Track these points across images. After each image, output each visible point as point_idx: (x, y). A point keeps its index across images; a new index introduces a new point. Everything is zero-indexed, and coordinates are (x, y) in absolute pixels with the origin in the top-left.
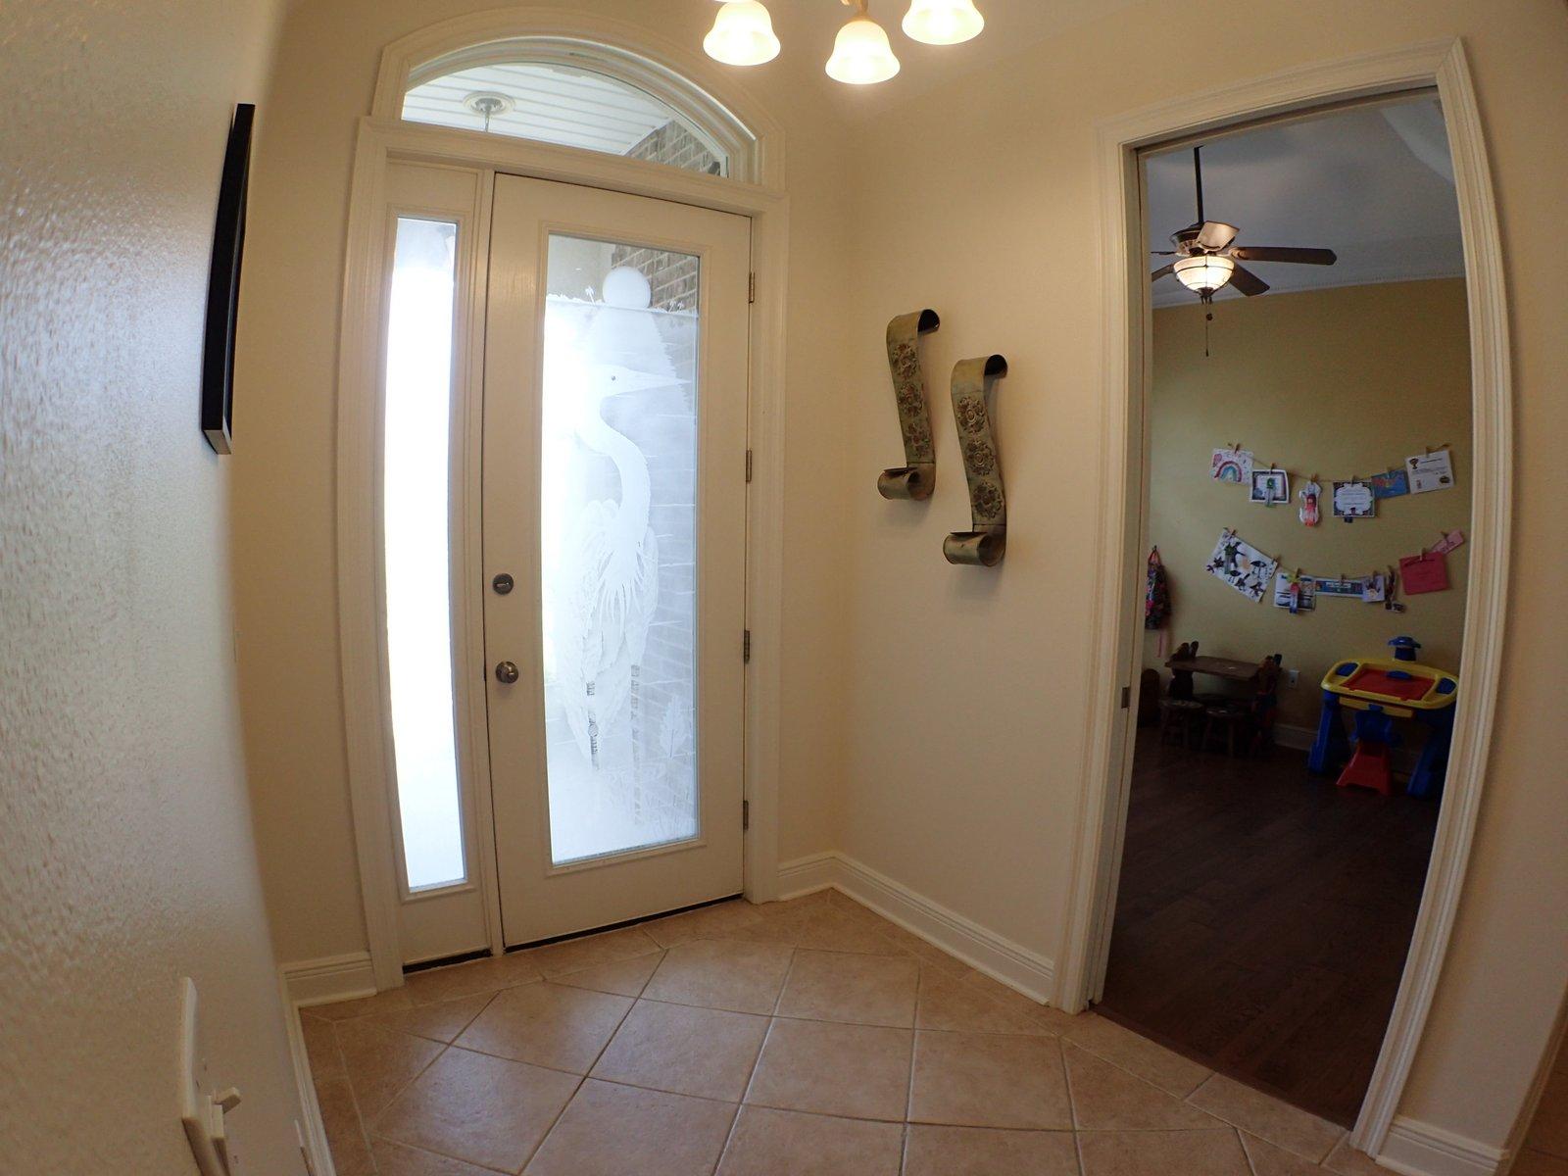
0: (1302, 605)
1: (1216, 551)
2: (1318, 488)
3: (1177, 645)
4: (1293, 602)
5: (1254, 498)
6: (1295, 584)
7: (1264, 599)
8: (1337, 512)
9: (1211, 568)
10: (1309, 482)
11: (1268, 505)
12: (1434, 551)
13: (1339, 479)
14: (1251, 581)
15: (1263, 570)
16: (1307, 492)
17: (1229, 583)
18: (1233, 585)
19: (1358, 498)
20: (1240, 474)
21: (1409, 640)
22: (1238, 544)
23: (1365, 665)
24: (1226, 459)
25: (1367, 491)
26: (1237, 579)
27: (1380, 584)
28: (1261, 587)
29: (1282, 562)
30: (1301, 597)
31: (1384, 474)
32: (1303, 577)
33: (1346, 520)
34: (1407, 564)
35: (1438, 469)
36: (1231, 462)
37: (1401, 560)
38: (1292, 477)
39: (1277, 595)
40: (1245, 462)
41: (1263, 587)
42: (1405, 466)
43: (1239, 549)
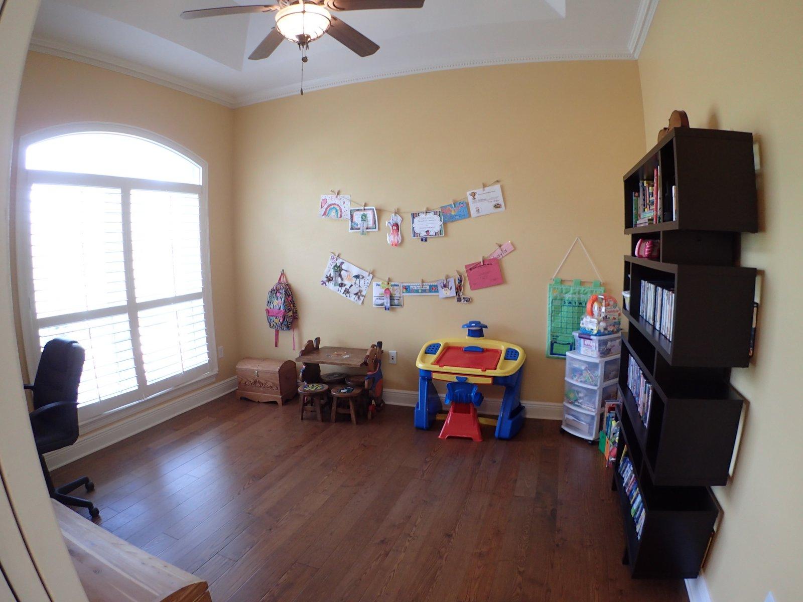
0: (393, 304)
1: (327, 269)
2: (399, 218)
3: (305, 342)
4: (387, 302)
5: (352, 229)
6: (386, 289)
7: (365, 301)
8: (415, 234)
9: (324, 283)
10: (393, 215)
11: (363, 233)
12: (492, 258)
13: (414, 211)
14: (354, 290)
15: (362, 281)
16: (392, 223)
17: (339, 292)
18: (341, 293)
19: (431, 223)
20: (341, 212)
21: (478, 323)
22: (342, 263)
23: (446, 344)
24: (330, 202)
25: (437, 218)
26: (343, 289)
27: (452, 284)
28: (362, 293)
29: (377, 275)
30: (392, 298)
31: (450, 205)
32: (393, 283)
33: (422, 240)
34: (471, 268)
35: (492, 198)
36: (335, 204)
37: (466, 266)
38: (380, 211)
39: (374, 299)
40: (344, 203)
41: (363, 293)
42: (467, 198)
43: (344, 267)
